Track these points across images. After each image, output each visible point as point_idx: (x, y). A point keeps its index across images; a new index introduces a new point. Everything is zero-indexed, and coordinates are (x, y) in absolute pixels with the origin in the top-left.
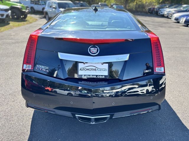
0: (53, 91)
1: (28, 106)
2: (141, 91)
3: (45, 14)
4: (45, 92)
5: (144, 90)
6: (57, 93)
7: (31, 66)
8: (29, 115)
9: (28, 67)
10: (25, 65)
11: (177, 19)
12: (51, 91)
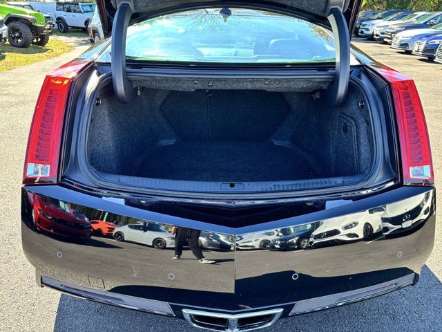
0: (114, 233)
1: (42, 282)
2: (349, 231)
3: (91, 34)
4: (93, 238)
5: (356, 224)
6: (123, 241)
7: (49, 166)
8: (49, 303)
9: (41, 171)
10: (31, 166)
11: (404, 45)
12: (109, 236)
